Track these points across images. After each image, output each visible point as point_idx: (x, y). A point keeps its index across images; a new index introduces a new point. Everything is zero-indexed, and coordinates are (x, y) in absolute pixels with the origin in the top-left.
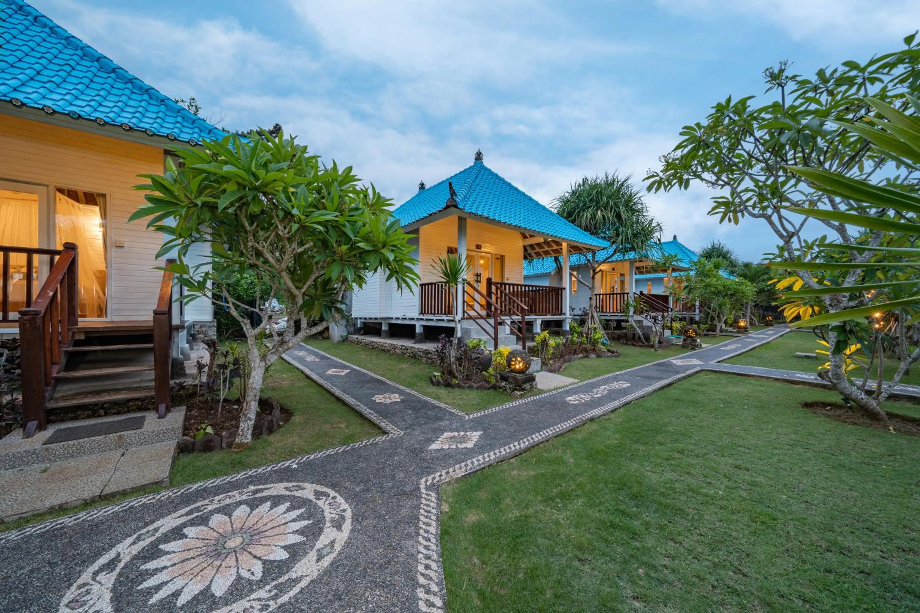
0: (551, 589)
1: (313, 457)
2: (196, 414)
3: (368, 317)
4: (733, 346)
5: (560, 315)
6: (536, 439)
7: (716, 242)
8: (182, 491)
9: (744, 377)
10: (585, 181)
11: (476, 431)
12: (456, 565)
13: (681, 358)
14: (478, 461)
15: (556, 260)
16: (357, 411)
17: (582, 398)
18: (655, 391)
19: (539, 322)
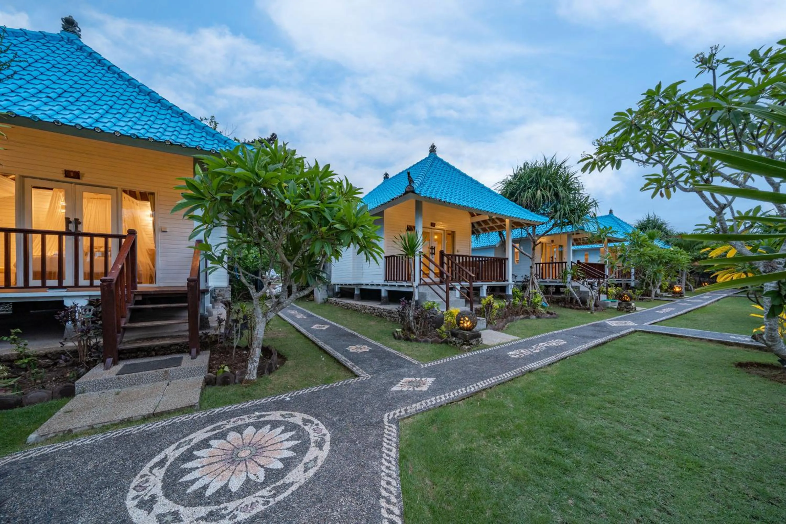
0: (491, 509)
1: (301, 392)
2: (217, 357)
3: (343, 283)
4: (668, 310)
5: (504, 281)
6: (480, 386)
7: (651, 215)
8: (208, 413)
9: (677, 338)
10: (525, 165)
11: (430, 377)
12: (412, 484)
13: (615, 320)
14: (431, 401)
15: (501, 234)
16: (335, 359)
17: (522, 353)
18: (589, 349)
19: (485, 287)
